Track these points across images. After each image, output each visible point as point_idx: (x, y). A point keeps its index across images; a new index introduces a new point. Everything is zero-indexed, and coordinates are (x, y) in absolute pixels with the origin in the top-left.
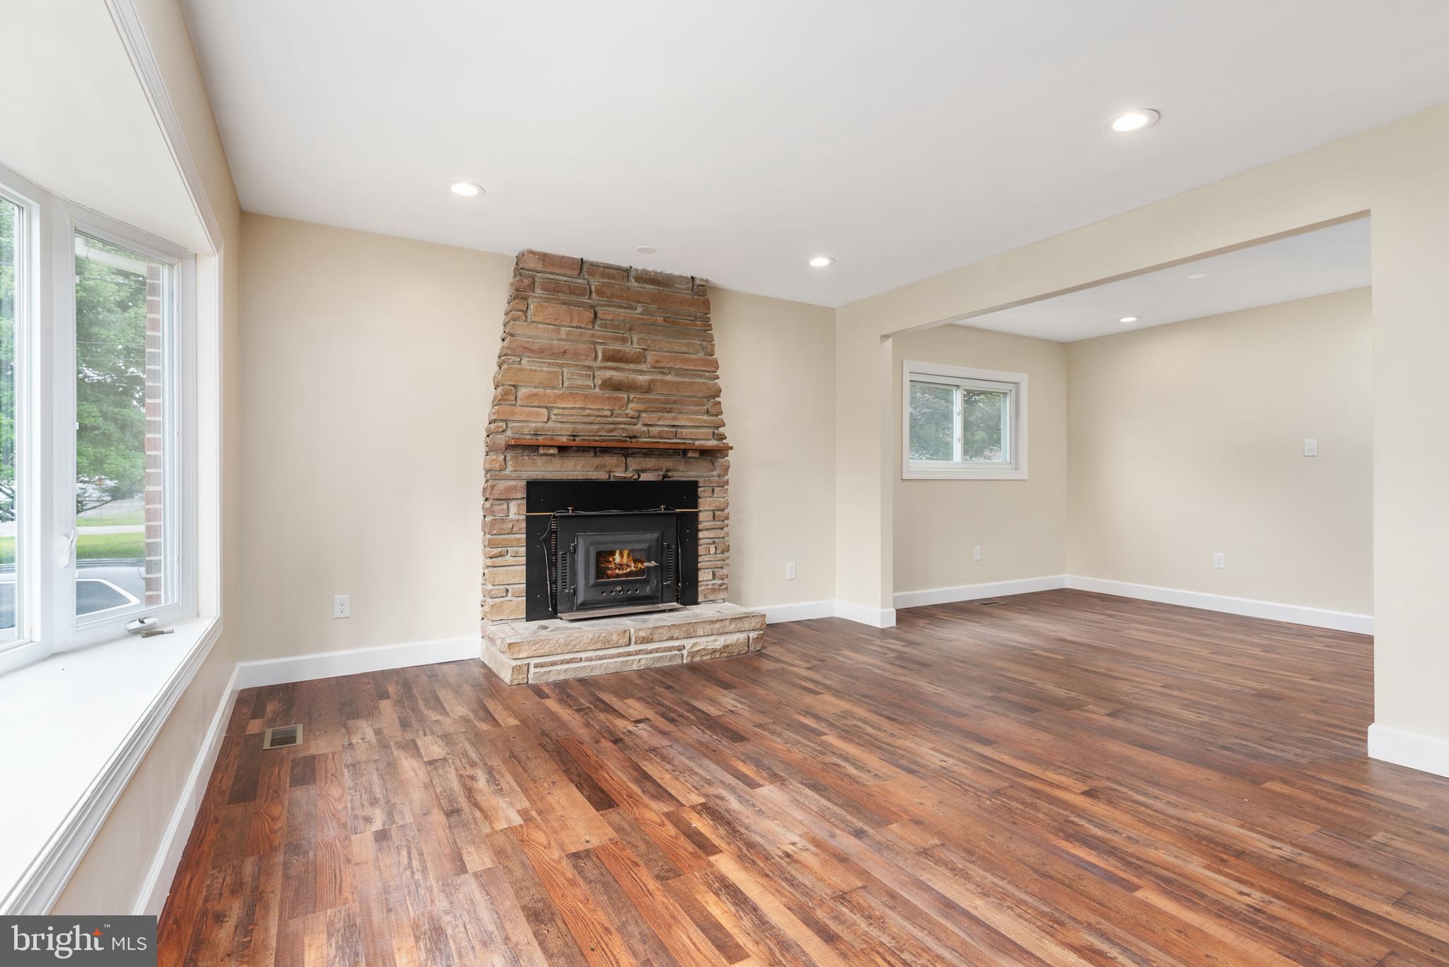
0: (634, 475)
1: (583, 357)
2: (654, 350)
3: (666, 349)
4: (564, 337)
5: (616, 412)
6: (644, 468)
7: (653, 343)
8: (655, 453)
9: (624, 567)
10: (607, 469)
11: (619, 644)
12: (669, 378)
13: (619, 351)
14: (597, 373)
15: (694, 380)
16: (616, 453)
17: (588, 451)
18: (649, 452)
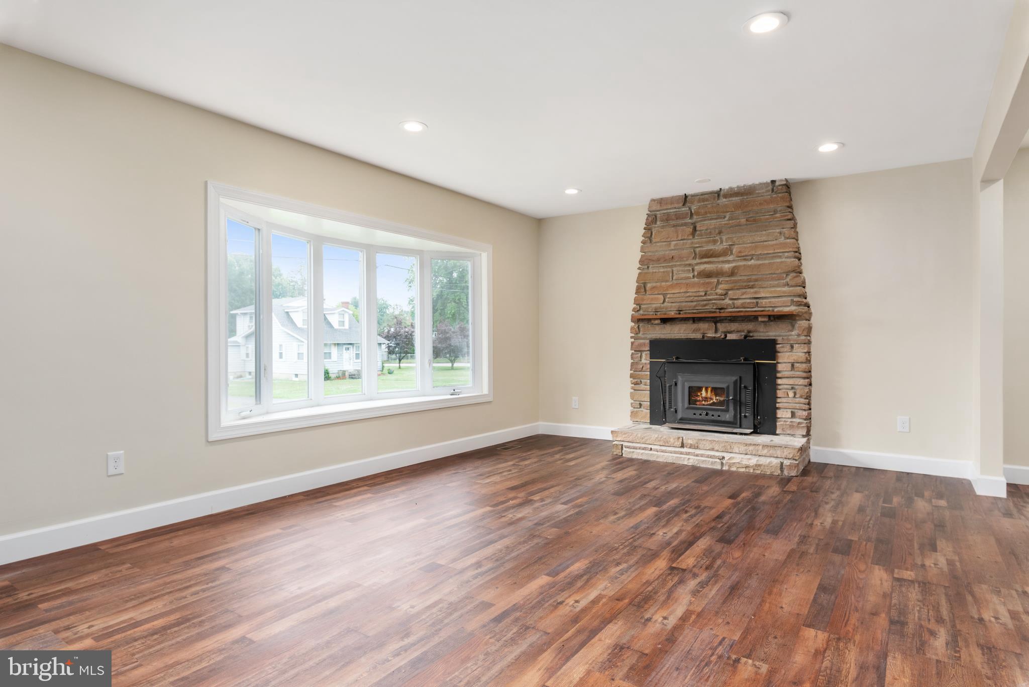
0: (721, 335)
1: (685, 259)
2: (738, 244)
3: (749, 242)
4: (673, 248)
5: (708, 293)
6: (729, 331)
7: (737, 239)
8: (739, 319)
9: (709, 400)
10: (702, 331)
11: (674, 445)
12: (752, 262)
13: (711, 250)
14: (696, 267)
15: (772, 261)
16: (708, 321)
17: (688, 320)
18: (733, 319)
